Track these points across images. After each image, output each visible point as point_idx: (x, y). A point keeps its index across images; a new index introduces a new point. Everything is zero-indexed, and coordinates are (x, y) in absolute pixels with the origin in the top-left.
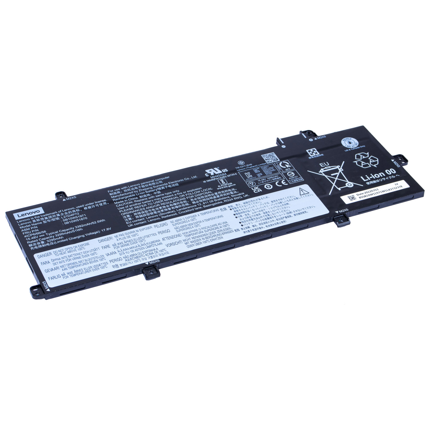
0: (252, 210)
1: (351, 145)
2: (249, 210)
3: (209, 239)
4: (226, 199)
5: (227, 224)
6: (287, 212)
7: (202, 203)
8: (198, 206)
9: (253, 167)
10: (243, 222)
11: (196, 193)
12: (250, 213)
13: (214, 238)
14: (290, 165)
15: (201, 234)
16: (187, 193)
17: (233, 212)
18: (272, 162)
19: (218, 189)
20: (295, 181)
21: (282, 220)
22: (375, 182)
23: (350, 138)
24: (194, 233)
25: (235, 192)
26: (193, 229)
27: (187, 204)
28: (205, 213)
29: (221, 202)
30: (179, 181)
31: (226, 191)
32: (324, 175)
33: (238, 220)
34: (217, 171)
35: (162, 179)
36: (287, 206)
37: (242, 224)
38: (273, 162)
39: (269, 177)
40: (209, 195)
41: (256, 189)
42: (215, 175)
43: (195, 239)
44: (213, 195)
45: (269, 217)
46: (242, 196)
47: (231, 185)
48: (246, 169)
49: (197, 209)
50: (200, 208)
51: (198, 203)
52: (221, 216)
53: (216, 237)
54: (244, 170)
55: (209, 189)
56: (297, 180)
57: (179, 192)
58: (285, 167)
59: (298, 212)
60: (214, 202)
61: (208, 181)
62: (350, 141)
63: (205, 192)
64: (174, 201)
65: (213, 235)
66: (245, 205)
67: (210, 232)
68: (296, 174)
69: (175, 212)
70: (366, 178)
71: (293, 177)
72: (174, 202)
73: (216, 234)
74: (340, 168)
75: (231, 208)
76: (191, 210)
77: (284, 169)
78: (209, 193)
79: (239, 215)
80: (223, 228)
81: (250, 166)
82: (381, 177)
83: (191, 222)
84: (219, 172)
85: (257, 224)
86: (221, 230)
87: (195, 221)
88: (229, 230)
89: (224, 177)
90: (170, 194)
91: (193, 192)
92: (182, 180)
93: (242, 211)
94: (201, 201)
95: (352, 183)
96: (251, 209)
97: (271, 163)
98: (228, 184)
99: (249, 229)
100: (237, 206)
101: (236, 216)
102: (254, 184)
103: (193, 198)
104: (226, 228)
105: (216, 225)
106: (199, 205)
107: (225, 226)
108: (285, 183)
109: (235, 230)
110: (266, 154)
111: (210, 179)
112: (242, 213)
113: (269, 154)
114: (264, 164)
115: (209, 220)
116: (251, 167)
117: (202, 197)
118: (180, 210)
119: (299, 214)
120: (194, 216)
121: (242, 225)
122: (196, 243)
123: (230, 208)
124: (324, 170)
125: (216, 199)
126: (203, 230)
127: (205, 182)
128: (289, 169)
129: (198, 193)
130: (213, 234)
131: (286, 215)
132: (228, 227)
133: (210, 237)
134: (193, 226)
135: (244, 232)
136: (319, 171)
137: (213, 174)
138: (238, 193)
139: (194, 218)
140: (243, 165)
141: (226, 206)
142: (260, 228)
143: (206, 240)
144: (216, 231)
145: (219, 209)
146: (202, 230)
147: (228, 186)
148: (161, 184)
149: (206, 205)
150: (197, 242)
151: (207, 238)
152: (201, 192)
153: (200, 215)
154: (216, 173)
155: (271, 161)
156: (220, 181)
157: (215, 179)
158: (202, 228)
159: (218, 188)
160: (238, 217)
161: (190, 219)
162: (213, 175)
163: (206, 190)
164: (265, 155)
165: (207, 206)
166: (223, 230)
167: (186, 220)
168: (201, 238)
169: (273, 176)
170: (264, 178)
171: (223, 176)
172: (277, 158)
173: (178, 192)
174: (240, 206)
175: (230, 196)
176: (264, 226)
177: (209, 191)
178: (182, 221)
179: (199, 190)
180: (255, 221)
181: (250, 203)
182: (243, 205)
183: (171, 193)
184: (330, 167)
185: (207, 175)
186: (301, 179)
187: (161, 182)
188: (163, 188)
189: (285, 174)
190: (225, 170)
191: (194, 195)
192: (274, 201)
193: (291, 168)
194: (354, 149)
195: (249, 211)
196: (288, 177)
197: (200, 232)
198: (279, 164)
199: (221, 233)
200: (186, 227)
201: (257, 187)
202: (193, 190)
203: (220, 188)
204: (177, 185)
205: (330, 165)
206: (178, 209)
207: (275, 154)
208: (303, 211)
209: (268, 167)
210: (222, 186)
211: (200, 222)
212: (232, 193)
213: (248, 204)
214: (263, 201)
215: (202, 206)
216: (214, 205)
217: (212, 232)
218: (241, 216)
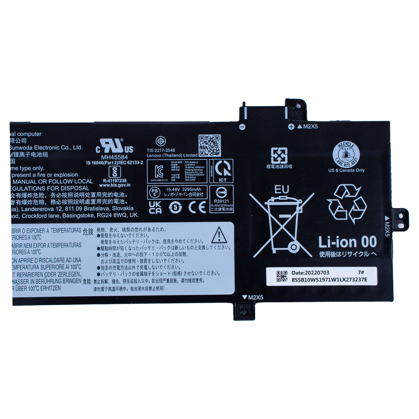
0: (127, 248)
1: (346, 160)
2: (125, 245)
3: (40, 285)
4: (101, 212)
5: (79, 263)
6: (175, 270)
7: (64, 206)
8: (55, 212)
9: (175, 156)
10: (103, 267)
11: (65, 181)
12: (122, 253)
13: (48, 285)
14: (230, 172)
15: (35, 270)
16: (53, 177)
17: (98, 242)
18: (207, 156)
19: (101, 185)
20: (220, 209)
21: (159, 285)
22: (333, 254)
23: (352, 144)
24: (26, 264)
25: (122, 201)
26: (27, 256)
27: (42, 202)
28: (58, 230)
29: (92, 216)
30: (52, 148)
31: (110, 194)
32: (269, 212)
33: (98, 262)
34: (116, 147)
35: (29, 135)
36: (182, 258)
37: (100, 271)
38: (209, 156)
39: (187, 187)
40: (82, 195)
41: (155, 207)
42: (111, 153)
43: (20, 278)
44: (87, 195)
45: (144, 271)
46: (128, 212)
47: (124, 183)
48: (161, 158)
49: (51, 216)
50: (57, 216)
51: (58, 206)
52: (79, 245)
53: (51, 284)
54: (159, 158)
55: (88, 181)
56: (224, 210)
57: (42, 172)
58: (220, 174)
59: (191, 277)
60: (83, 212)
61: (95, 163)
62: (349, 151)
63: (78, 185)
64: (26, 188)
65: (48, 278)
66: (123, 233)
67: (48, 270)
68: (229, 197)
69: (18, 213)
70: (325, 242)
71: (222, 199)
72: (26, 191)
73: (54, 278)
74: (300, 205)
75: (100, 233)
76: (42, 216)
77: (217, 177)
78: (84, 190)
79: (105, 252)
80: (71, 270)
81: (170, 153)
82: (348, 249)
83: (31, 241)
84: (120, 150)
85: (121, 279)
86: (65, 274)
87: (37, 241)
88: (76, 278)
89: (121, 163)
90: (27, 172)
91: (63, 178)
92: (56, 148)
93: (113, 245)
94: (64, 202)
95: (299, 245)
96: (128, 245)
97: (205, 156)
98: (119, 181)
99: (104, 285)
100: (111, 233)
101: (100, 252)
102: (157, 194)
103: (56, 192)
104: (74, 270)
105: (62, 260)
106: (59, 209)
107: (74, 267)
108: (203, 209)
109: (85, 280)
110: (207, 135)
111: (100, 159)
112: (110, 248)
113: (211, 136)
114: (194, 156)
115: (57, 245)
116: (170, 156)
117: (70, 195)
118: (27, 210)
119: (190, 280)
120: (40, 231)
121: (99, 274)
122: (19, 285)
123: (98, 233)
124: (276, 201)
125: (88, 206)
126: (40, 264)
127: (88, 163)
128: (225, 179)
129: (67, 185)
130: (50, 278)
131: (171, 277)
132: (78, 270)
133: (43, 281)
134: (30, 249)
135: (95, 289)
136: (267, 201)
137: (108, 152)
138: (125, 205)
139: (39, 234)
140: (160, 148)
141: (94, 226)
142: (121, 288)
143: (35, 284)
144: (57, 271)
145: (82, 230)
146: (38, 263)
147: (117, 183)
148: (22, 145)
149: (68, 212)
150: (21, 285)
151: (38, 281)
152: (73, 184)
153: (50, 230)
154: (114, 150)
155: (207, 153)
156: (111, 168)
157: (106, 162)
158: (41, 260)
159: (102, 183)
160: (101, 256)
161: (33, 233)
162: (106, 154)
163: (82, 181)
164: (205, 135)
165: (68, 216)
166: (68, 275)
167: (26, 233)
168: (30, 278)
169: (193, 187)
170: (178, 187)
171: (121, 160)
172: (219, 150)
173: (39, 171)
174: (115, 233)
175: (110, 206)
176: (128, 286)
177: (85, 185)
178: (19, 234)
179: (71, 178)
180: (121, 271)
181: (132, 233)
182: (121, 232)
183: (29, 168)
184: (287, 198)
185: (98, 149)
186: (231, 209)
187: (24, 141)
188: (22, 154)
189: (214, 189)
190: (130, 149)
191: (60, 185)
192: (169, 241)
193: (229, 178)
194: (344, 171)
195: (122, 248)
196: (214, 197)
197: (34, 267)
198: (216, 162)
199: (62, 278)
200: (19, 249)
201: (158, 201)
202: (64, 175)
203: (104, 185)
204: (46, 155)
205: (288, 195)
206: (25, 206)
207: (220, 141)
208: (198, 276)
209: (196, 165)
210: (109, 181)
211: (44, 245)
212: (116, 202)
213: (129, 233)
214: (153, 235)
215: (61, 214)
216: (79, 216)
217: (50, 271)
218: (106, 255)
